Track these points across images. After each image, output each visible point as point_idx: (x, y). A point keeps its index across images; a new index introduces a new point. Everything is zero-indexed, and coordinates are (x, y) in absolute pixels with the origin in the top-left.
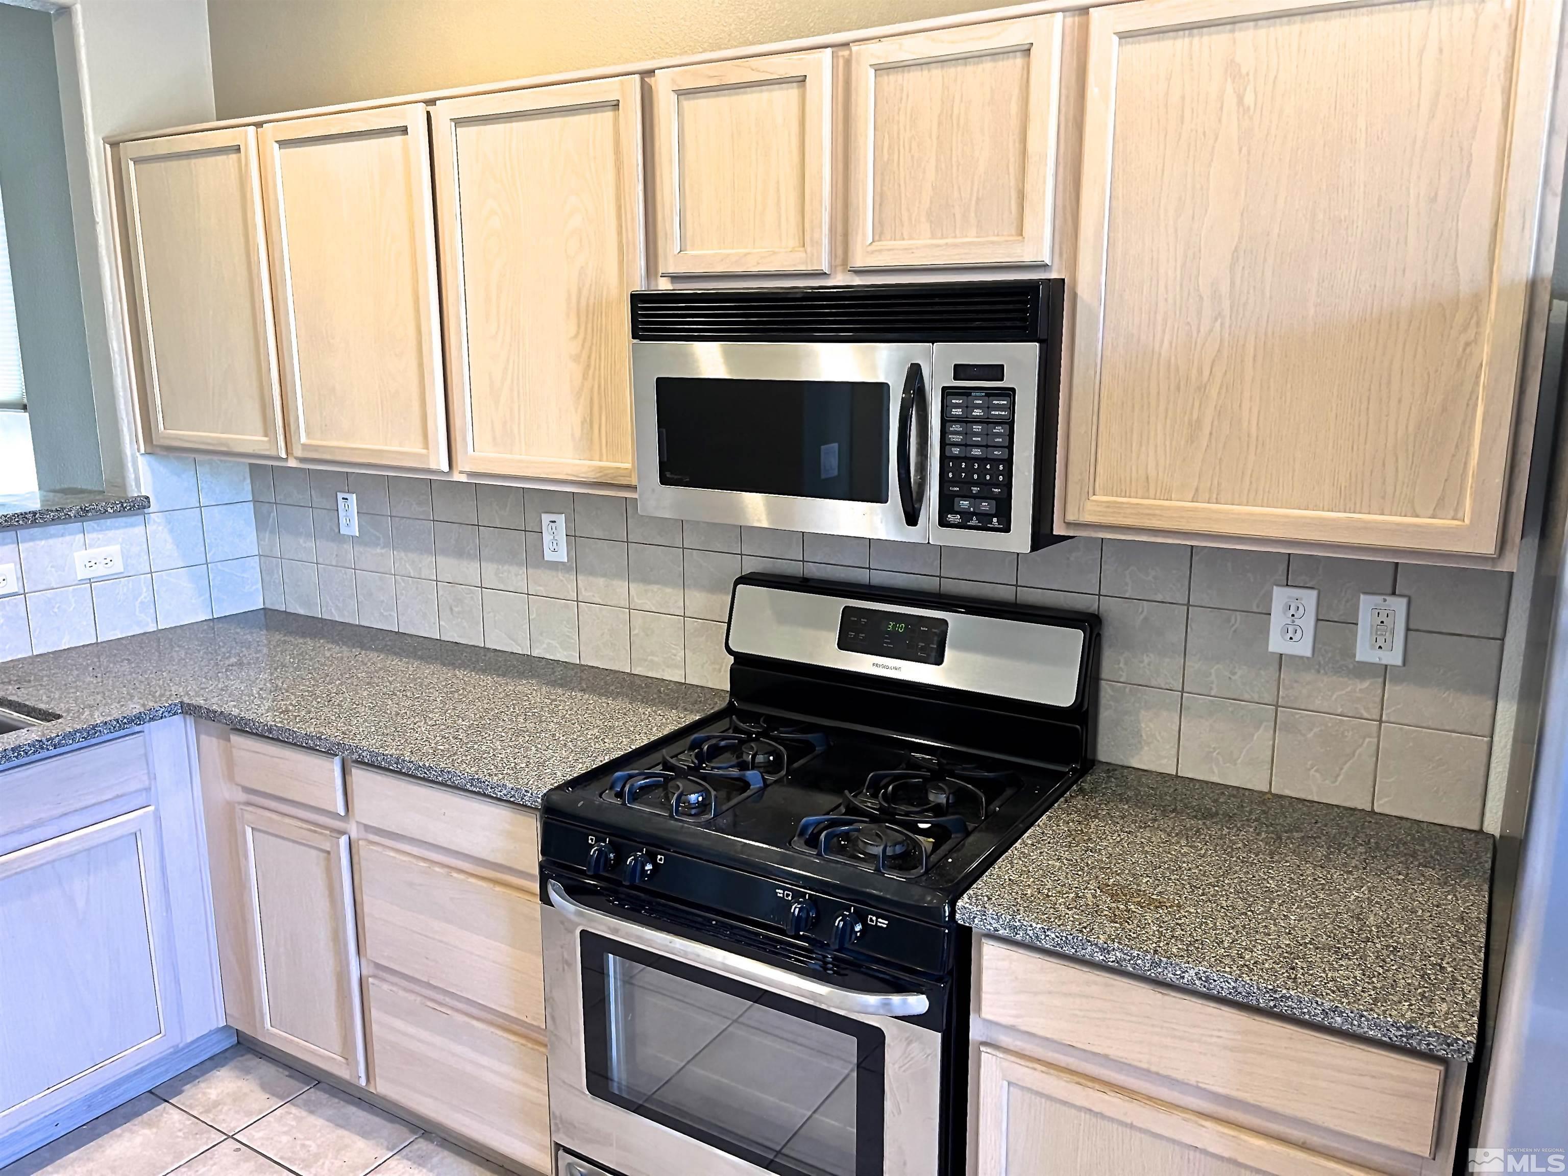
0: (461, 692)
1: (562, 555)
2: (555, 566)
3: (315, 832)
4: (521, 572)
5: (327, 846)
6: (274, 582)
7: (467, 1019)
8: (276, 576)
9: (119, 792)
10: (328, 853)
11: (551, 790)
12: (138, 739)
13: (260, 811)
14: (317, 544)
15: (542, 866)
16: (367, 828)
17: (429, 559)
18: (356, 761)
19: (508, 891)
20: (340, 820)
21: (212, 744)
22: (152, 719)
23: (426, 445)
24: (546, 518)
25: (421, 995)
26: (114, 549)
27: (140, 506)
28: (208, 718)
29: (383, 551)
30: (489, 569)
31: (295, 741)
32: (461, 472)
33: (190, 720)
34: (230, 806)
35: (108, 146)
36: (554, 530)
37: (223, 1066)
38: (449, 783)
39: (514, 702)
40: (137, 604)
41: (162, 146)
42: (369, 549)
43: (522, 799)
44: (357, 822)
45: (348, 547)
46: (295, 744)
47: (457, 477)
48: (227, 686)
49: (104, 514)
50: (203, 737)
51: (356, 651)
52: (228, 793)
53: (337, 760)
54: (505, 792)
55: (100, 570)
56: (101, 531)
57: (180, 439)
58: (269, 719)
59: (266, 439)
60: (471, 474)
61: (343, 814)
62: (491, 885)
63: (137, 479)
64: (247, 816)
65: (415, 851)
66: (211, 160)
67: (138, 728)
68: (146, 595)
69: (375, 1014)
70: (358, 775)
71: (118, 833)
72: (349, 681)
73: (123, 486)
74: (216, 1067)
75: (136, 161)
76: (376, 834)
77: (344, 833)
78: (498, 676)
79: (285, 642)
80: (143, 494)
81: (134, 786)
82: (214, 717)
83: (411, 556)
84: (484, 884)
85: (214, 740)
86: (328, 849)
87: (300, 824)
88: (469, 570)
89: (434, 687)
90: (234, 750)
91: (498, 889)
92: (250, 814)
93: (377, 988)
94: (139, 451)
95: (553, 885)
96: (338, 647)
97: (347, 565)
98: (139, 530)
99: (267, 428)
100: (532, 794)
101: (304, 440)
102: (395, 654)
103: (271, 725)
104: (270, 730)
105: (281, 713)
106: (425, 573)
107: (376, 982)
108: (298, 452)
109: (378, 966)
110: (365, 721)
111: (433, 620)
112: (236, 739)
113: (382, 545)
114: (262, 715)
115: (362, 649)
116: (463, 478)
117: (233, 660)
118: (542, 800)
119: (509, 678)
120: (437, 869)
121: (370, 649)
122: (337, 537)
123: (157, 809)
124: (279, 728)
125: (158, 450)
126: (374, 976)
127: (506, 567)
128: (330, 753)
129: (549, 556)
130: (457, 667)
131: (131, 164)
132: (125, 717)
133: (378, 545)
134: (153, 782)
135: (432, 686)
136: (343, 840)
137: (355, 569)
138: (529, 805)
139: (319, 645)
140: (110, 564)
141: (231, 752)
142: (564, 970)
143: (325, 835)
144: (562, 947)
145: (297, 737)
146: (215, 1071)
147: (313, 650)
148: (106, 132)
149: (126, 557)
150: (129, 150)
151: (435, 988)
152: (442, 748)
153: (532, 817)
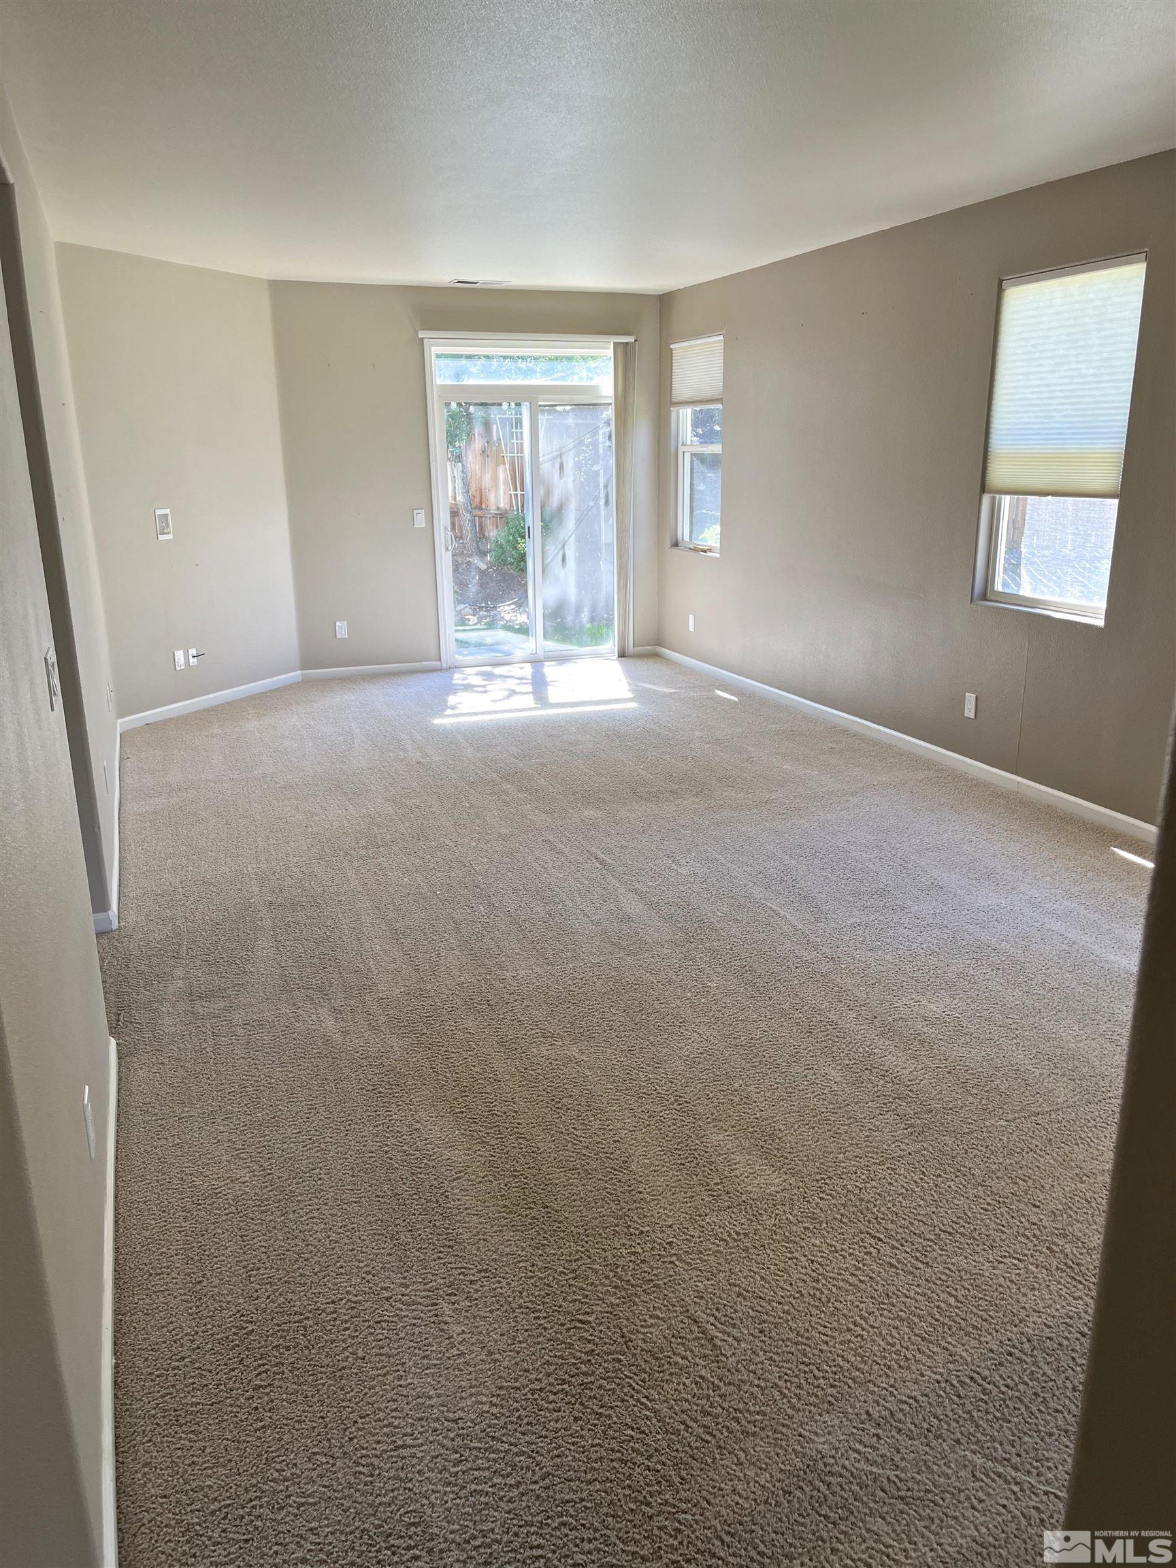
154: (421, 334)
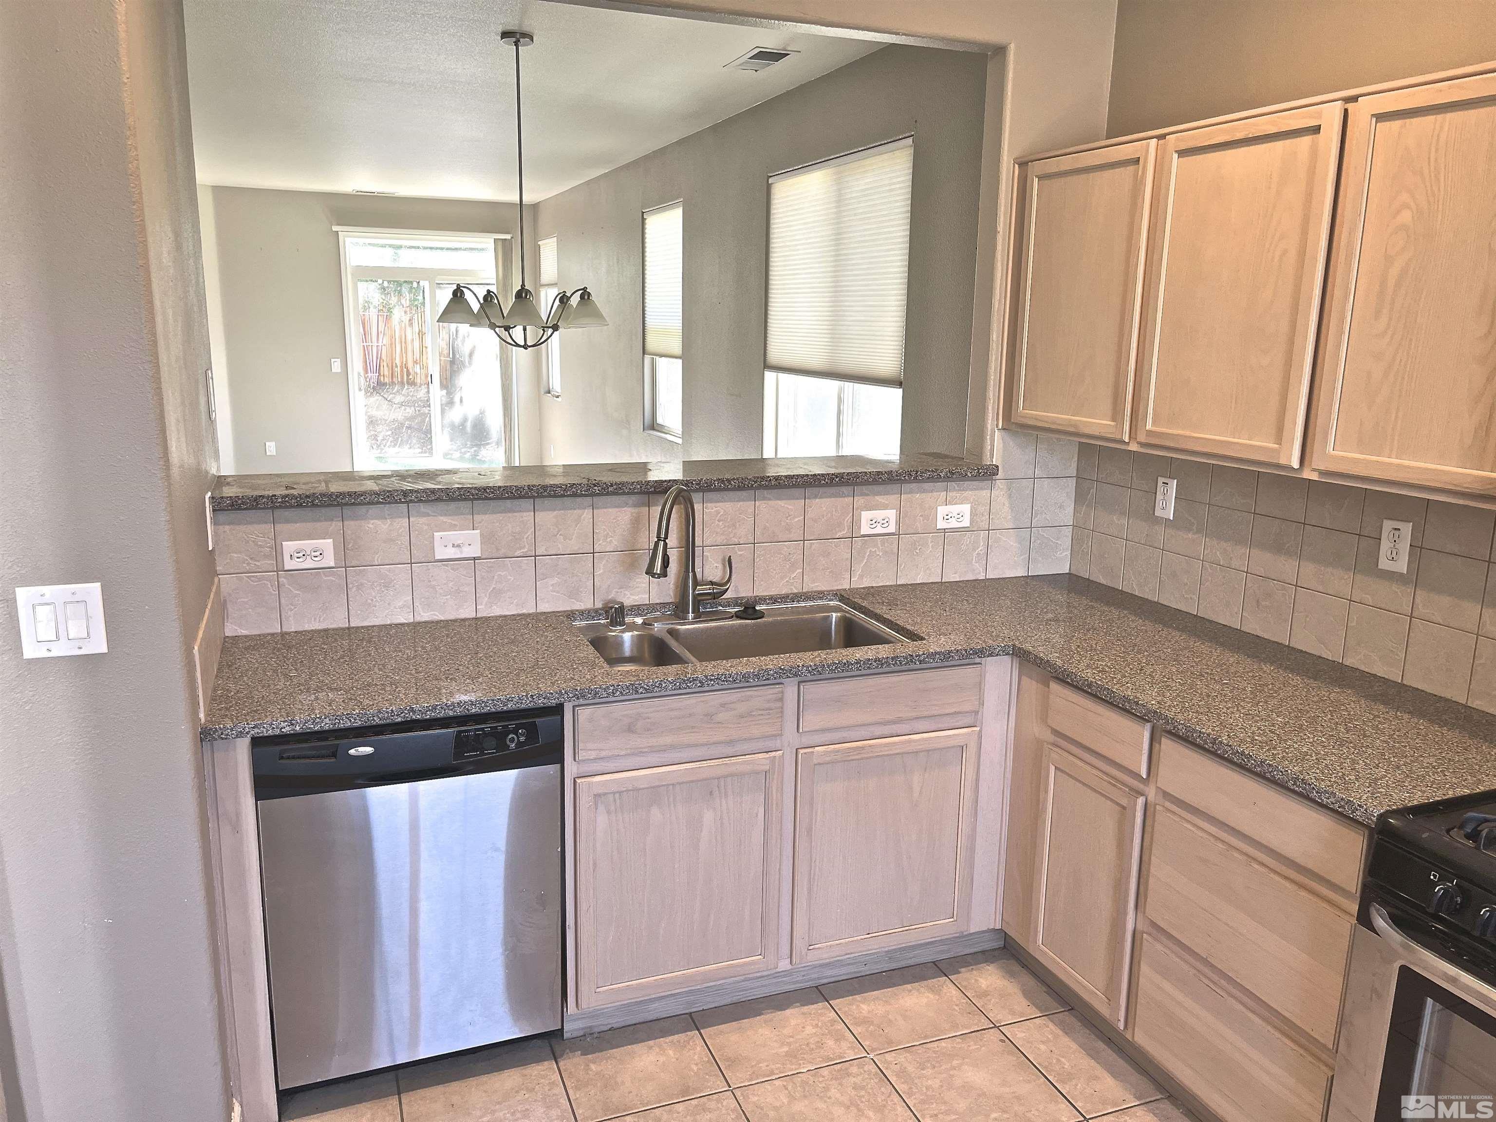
0: (1270, 686)
1: (1402, 566)
2: (1391, 576)
3: (1114, 785)
4: (1346, 577)
5: (1124, 802)
6: (1083, 551)
7: (1244, 1010)
8: (1085, 546)
9: (958, 710)
10: (1124, 808)
11: (1387, 811)
12: (978, 668)
13: (1066, 754)
14: (1130, 522)
15: (1365, 887)
16: (1166, 795)
17: (1243, 550)
18: (1170, 732)
19: (1315, 899)
20: (1139, 781)
21: (1032, 686)
22: (991, 655)
23: (1279, 439)
24: (1388, 525)
25: (1195, 969)
26: (966, 508)
27: (990, 473)
28: (1035, 663)
29: (1196, 536)
30: (1309, 569)
31: (1112, 700)
32: (1314, 470)
33: (1016, 661)
34: (1039, 743)
35: (1017, 166)
36: (1396, 538)
37: (992, 963)
38: (1268, 775)
39: (1331, 709)
40: (975, 554)
41: (1066, 163)
42: (1181, 533)
43: (1353, 812)
44: (1158, 788)
45: (1160, 529)
46: (1111, 704)
47: (1308, 474)
48: (1049, 638)
49: (963, 477)
50: (1024, 678)
51: (1159, 627)
52: (1037, 730)
53: (1148, 726)
54: (1333, 800)
55: (953, 524)
56: (958, 490)
57: (1036, 419)
58: (1089, 675)
59: (1113, 423)
60: (1322, 473)
61: (1145, 777)
62: (1296, 888)
63: (992, 450)
64: (1053, 755)
65: (1213, 829)
66: (1108, 174)
67: (978, 660)
68: (981, 548)
69: (1145, 969)
70: (1167, 745)
71: (952, 743)
72: (1157, 654)
73: (980, 455)
74: (986, 962)
75: (1040, 178)
76: (1172, 803)
77: (1142, 795)
78: (1309, 678)
79: (1093, 607)
80: (994, 463)
81: (967, 707)
82: (1041, 663)
83: (1224, 544)
84: (1287, 884)
85: (1034, 682)
86: (1125, 805)
87: (1100, 774)
88: (1287, 567)
89: (1241, 677)
90: (1051, 696)
91: (1303, 893)
92: (1056, 755)
93: (1151, 946)
94: (997, 427)
95: (1378, 910)
96: (1141, 621)
97: (1156, 545)
98: (985, 493)
99: (1116, 414)
100: (1366, 810)
101: (1149, 427)
102: (1199, 637)
103: (1091, 681)
104: (1090, 685)
105: (1099, 672)
106: (1235, 563)
107: (1150, 939)
108: (1142, 438)
109: (1154, 924)
110: (1178, 696)
111: (1236, 610)
112: (1054, 686)
113: (1195, 530)
114: (1083, 670)
115: (1164, 626)
116: (1314, 476)
117: (1050, 616)
118: (1377, 819)
119: (1322, 683)
120: (1236, 855)
121: (1171, 626)
122: (1150, 516)
123: (980, 731)
124: (1099, 686)
125: (1013, 427)
126: (1150, 934)
127: (1330, 569)
128: (1143, 719)
129: (1384, 564)
130: (1263, 661)
131: (1036, 180)
132: (971, 649)
133: (1190, 530)
134: (981, 709)
135: (1239, 674)
136: (1141, 801)
137: (1163, 550)
138: (1360, 820)
139: (1123, 615)
140: (961, 519)
141: (1048, 698)
142: (1371, 999)
143: (1124, 792)
144: (1374, 975)
145: (1114, 697)
146: (985, 965)
147: (1119, 619)
148: (1016, 154)
149: (973, 514)
150: (1037, 168)
151: (1212, 966)
152: (1260, 739)
153: (1359, 834)
154: (335, 228)
